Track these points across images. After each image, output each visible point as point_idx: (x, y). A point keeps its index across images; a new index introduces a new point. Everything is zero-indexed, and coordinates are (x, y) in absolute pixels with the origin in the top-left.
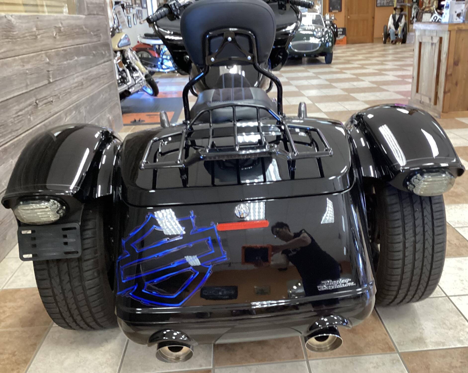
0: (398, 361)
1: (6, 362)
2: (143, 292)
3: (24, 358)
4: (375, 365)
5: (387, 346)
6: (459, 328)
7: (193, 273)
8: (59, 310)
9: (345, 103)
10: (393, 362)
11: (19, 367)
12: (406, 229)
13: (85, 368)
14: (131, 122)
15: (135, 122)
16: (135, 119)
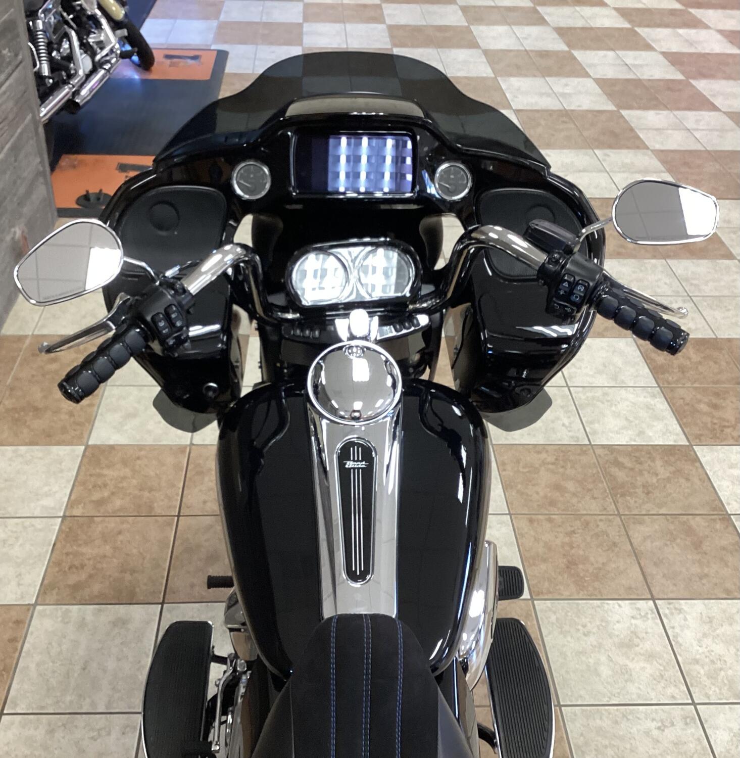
14: (77, 203)
15: (86, 202)
16: (87, 191)
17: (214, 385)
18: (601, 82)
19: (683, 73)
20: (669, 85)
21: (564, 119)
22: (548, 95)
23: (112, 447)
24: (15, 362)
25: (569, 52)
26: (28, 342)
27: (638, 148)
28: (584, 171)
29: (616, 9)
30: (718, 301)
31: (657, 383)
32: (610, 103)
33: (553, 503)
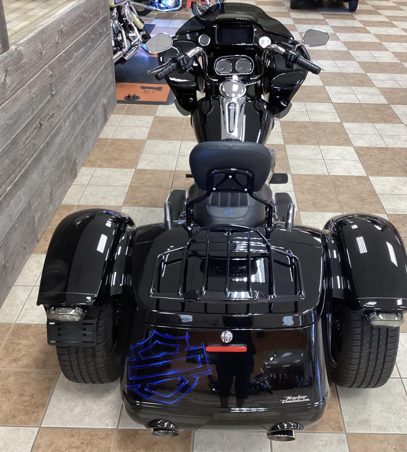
0: (344, 441)
1: (27, 404)
2: (145, 390)
3: (41, 402)
4: (324, 443)
5: (338, 425)
6: (402, 413)
7: (184, 381)
8: (74, 375)
9: (359, 89)
10: (340, 442)
11: (38, 410)
12: (364, 342)
13: (91, 417)
14: (125, 98)
15: (129, 99)
16: (129, 94)
17: (192, 99)
18: (360, 63)
19: (400, 60)
20: (392, 65)
21: (341, 76)
22: (335, 67)
23: (145, 170)
24: (106, 145)
25: (348, 51)
26: (110, 140)
27: (371, 86)
28: (346, 94)
29: (374, 35)
30: (392, 136)
31: (359, 159)
32: (363, 70)
33: (311, 189)
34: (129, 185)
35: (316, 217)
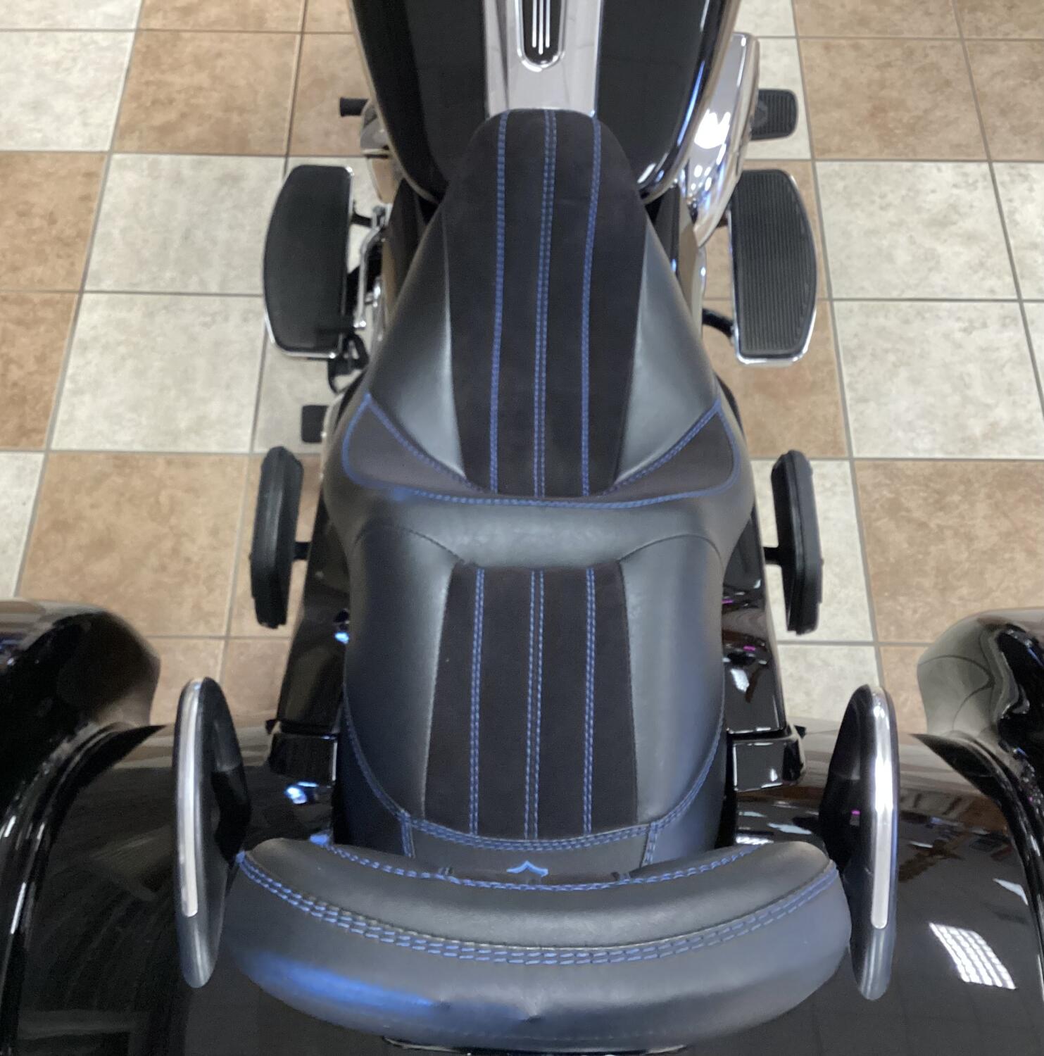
34: (133, 26)
35: (883, 196)
